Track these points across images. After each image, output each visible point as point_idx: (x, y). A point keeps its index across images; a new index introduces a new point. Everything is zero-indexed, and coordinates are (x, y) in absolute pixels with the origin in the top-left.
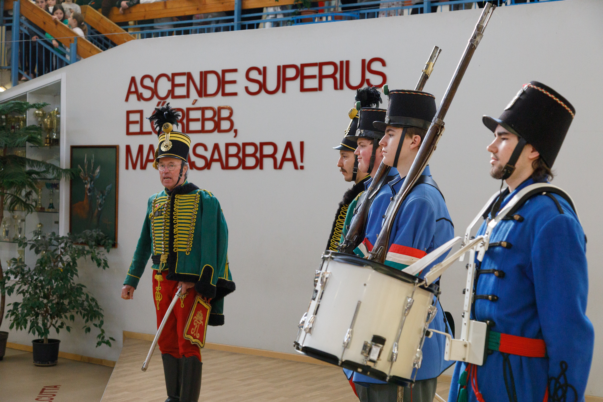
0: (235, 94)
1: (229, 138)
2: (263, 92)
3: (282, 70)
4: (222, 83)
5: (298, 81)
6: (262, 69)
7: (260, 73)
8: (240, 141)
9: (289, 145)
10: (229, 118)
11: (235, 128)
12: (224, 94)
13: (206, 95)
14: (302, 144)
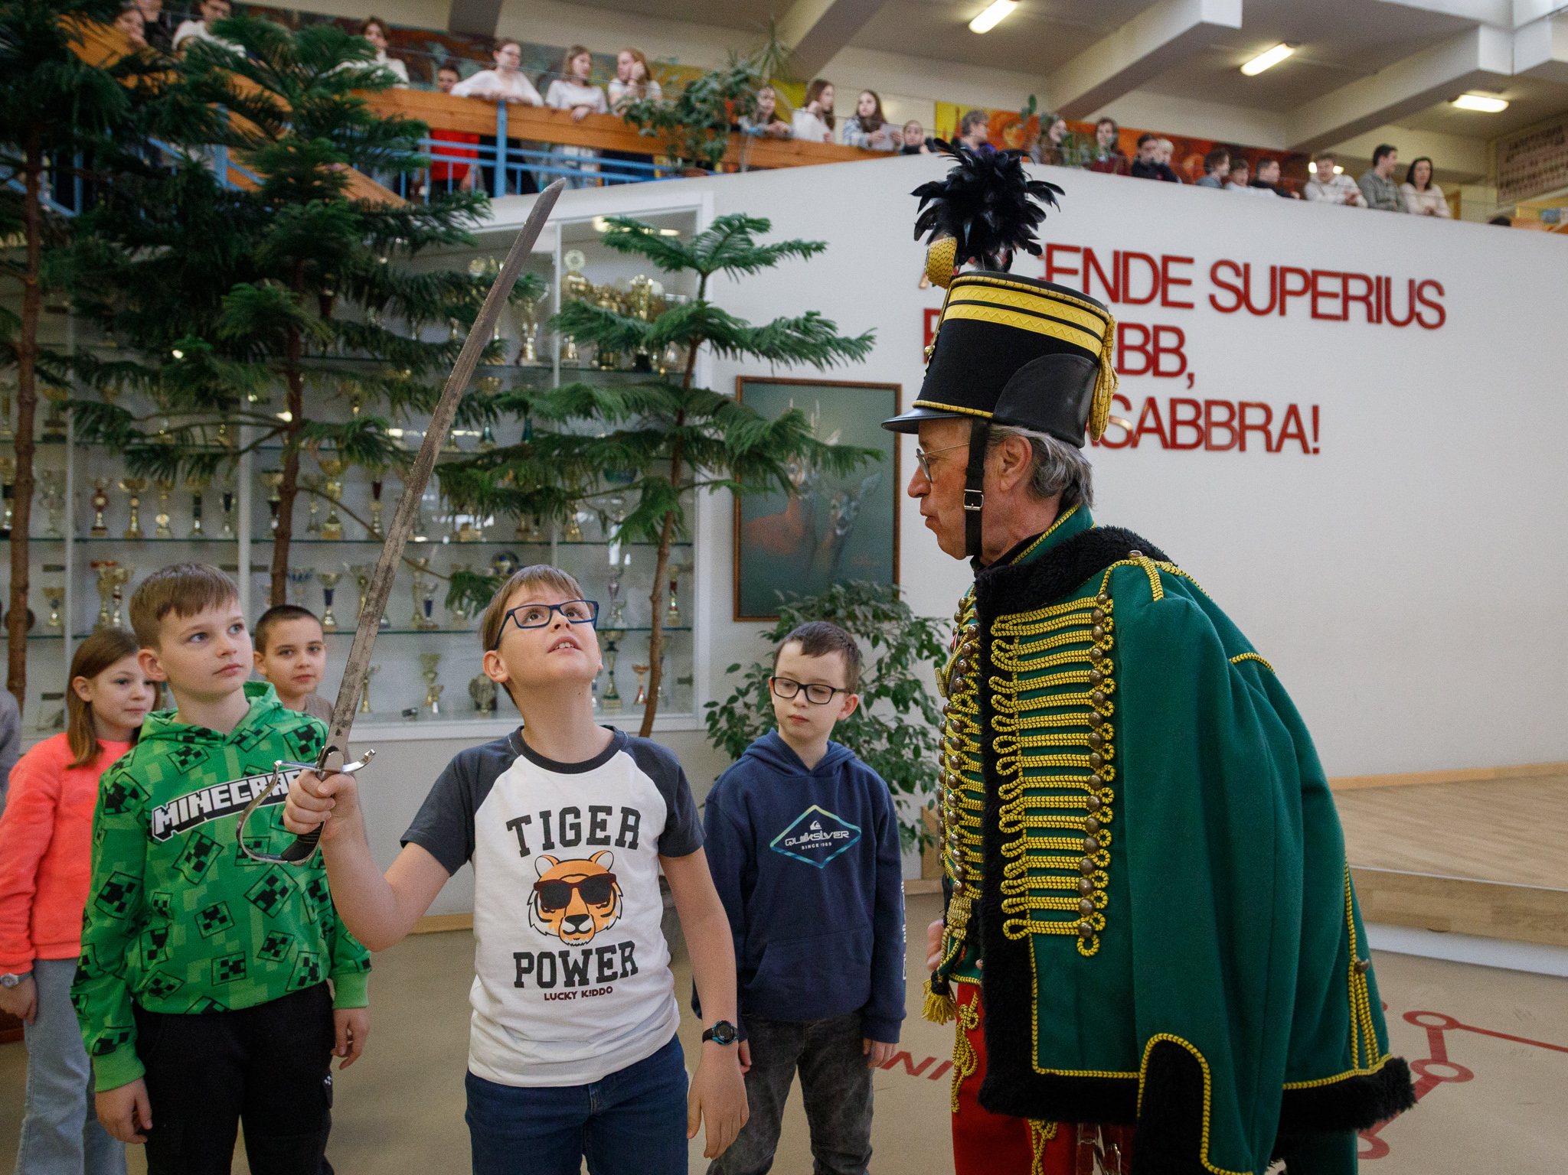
0: (1190, 306)
1: (1178, 388)
2: (1243, 309)
3: (1278, 275)
4: (1162, 281)
5: (1307, 298)
6: (1242, 269)
7: (1237, 273)
8: (1200, 395)
9: (1293, 411)
10: (1176, 351)
11: (1189, 369)
12: (1166, 303)
13: (1128, 300)
14: (1315, 410)
